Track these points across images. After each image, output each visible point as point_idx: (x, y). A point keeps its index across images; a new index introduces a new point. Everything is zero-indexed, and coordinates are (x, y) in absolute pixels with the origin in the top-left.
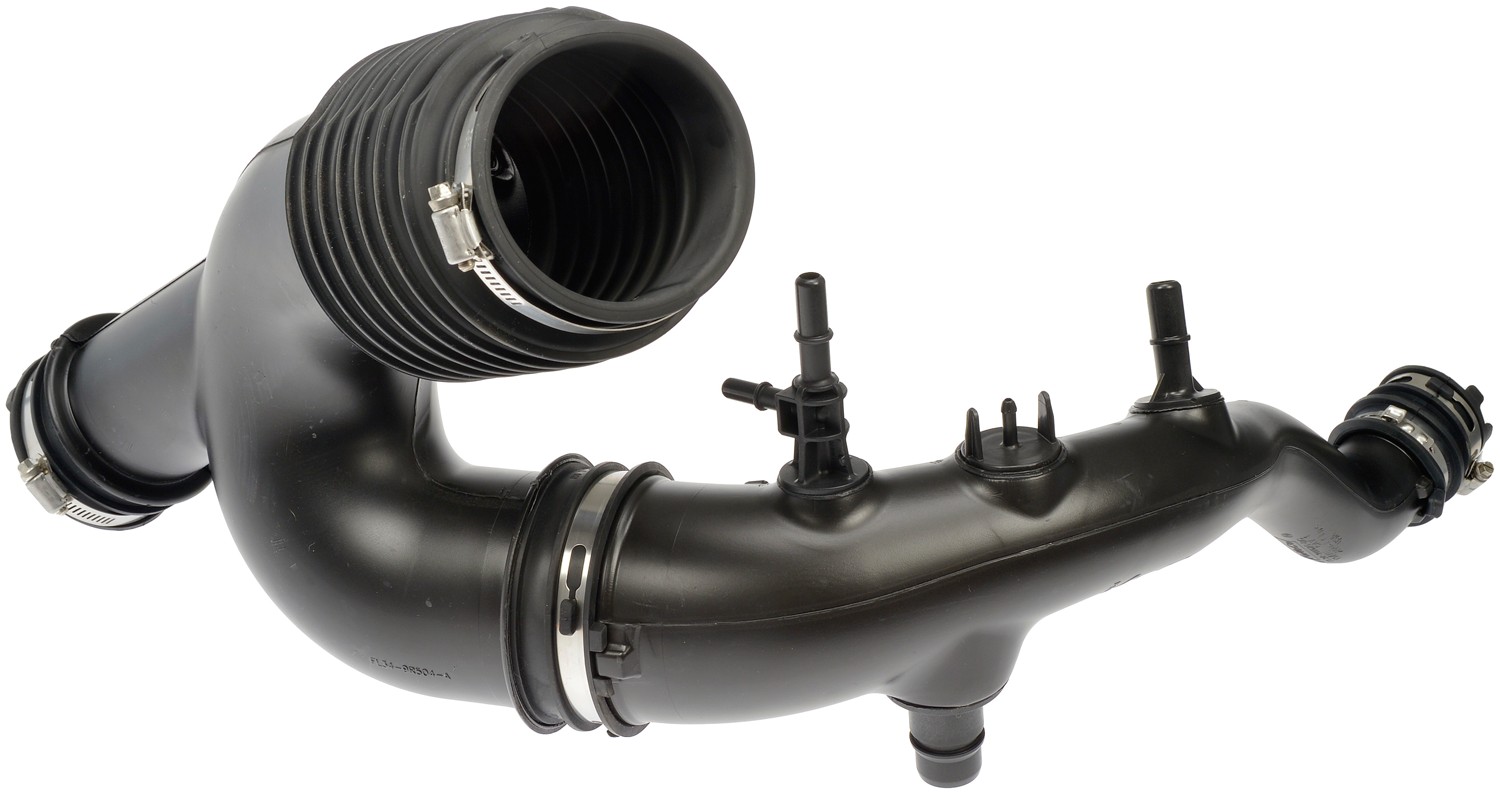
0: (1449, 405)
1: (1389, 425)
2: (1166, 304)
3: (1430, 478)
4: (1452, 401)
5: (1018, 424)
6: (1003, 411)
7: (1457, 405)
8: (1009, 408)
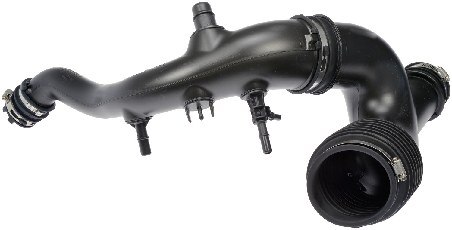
0: (20, 117)
1: (41, 111)
2: (145, 149)
3: (27, 95)
4: (18, 119)
5: (197, 112)
6: (203, 117)
7: (17, 117)
8: (201, 118)
